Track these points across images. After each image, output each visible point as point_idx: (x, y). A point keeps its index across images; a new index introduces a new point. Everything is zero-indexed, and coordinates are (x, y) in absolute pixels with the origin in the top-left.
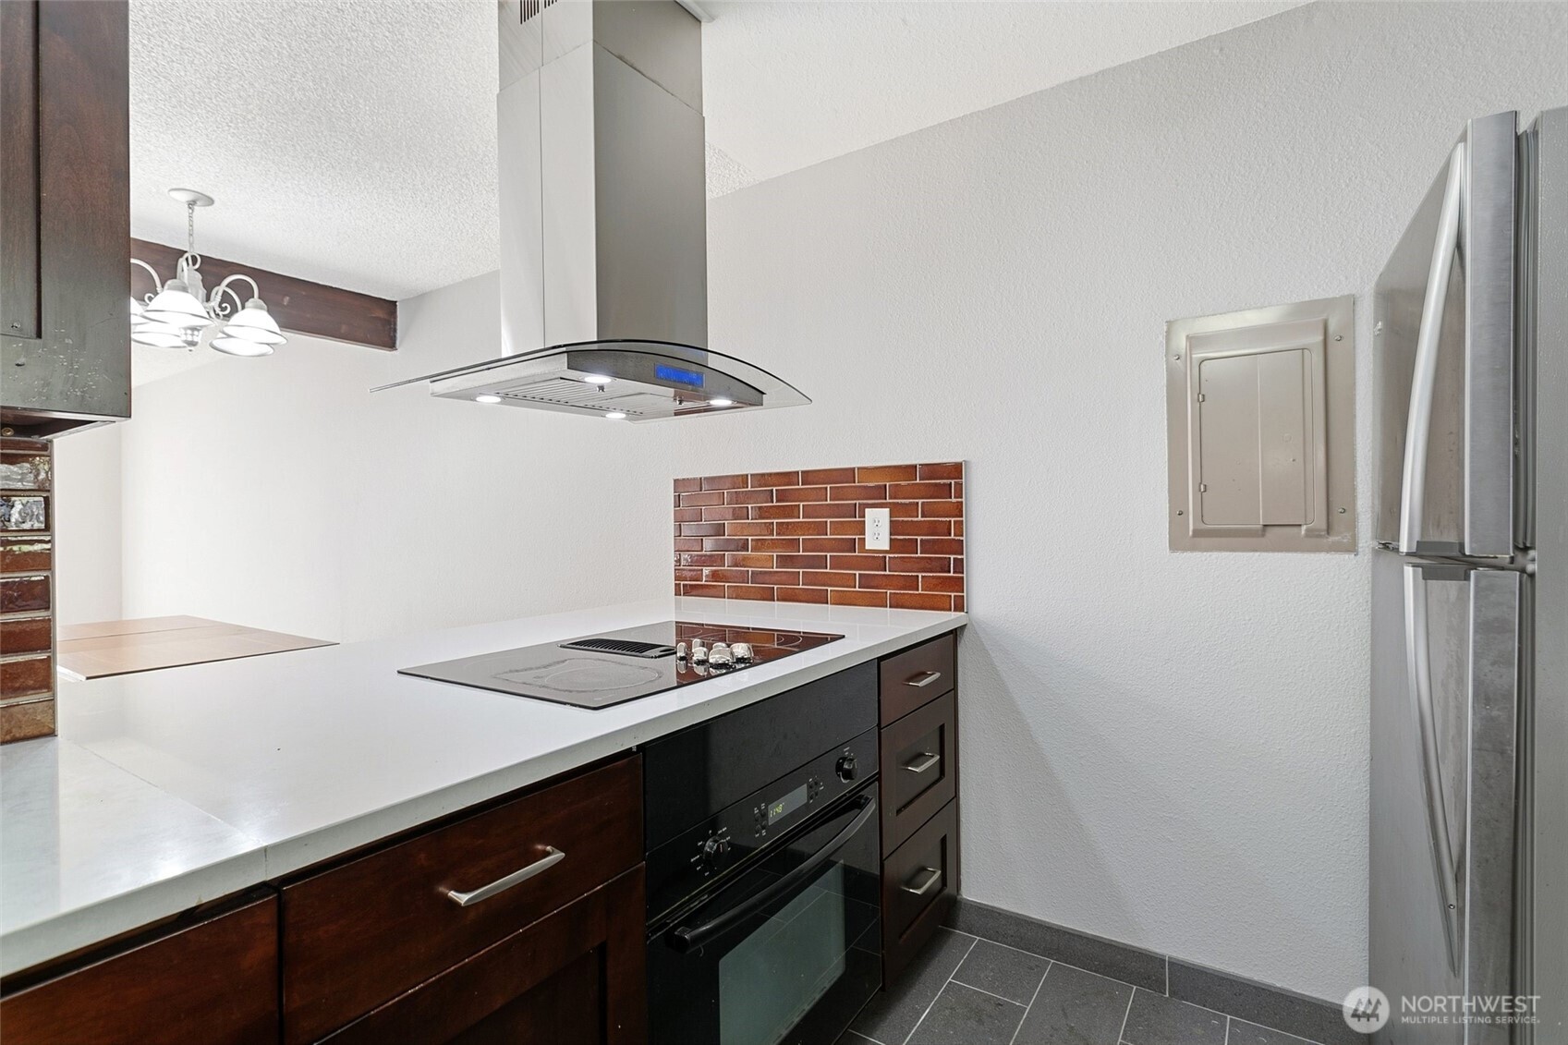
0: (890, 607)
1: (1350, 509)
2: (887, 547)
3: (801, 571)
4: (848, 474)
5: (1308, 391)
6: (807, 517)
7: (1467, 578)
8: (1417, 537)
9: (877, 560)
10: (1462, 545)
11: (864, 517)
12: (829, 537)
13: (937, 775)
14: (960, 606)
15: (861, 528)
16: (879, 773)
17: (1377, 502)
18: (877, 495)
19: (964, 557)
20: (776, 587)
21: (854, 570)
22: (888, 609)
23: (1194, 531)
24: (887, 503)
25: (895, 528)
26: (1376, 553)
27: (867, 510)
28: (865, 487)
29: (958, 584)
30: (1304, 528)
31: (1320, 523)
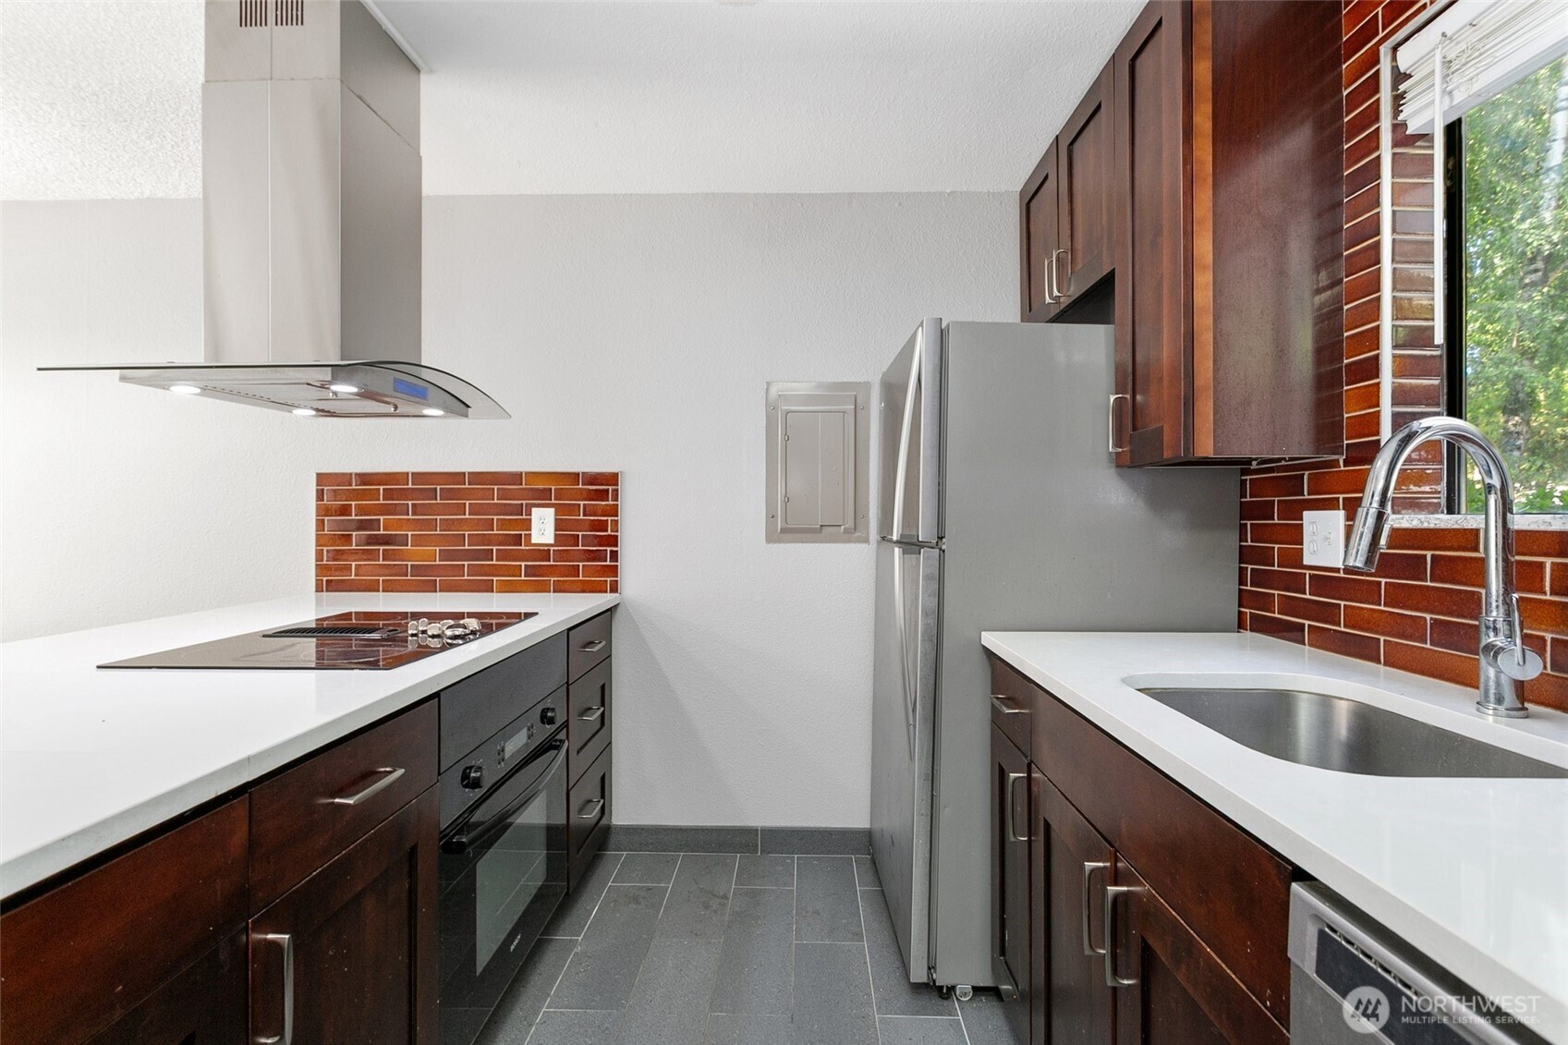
0: (554, 592)
1: (866, 516)
2: (552, 541)
3: (466, 563)
4: (516, 478)
5: (846, 438)
6: (473, 515)
7: (920, 553)
8: (900, 532)
9: (543, 553)
10: (918, 536)
11: (530, 515)
12: (495, 532)
13: (598, 726)
14: (614, 589)
15: (527, 525)
16: (567, 721)
17: (880, 511)
18: (542, 497)
19: (618, 549)
20: (438, 579)
21: (520, 561)
22: (552, 594)
23: (781, 529)
24: (553, 504)
25: (559, 525)
26: (879, 543)
27: (533, 509)
28: (532, 489)
29: (614, 570)
30: (843, 527)
31: (850, 524)
